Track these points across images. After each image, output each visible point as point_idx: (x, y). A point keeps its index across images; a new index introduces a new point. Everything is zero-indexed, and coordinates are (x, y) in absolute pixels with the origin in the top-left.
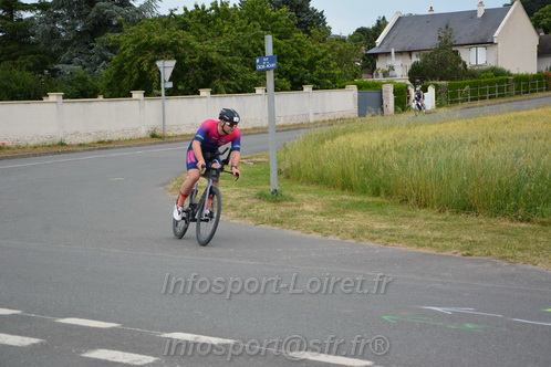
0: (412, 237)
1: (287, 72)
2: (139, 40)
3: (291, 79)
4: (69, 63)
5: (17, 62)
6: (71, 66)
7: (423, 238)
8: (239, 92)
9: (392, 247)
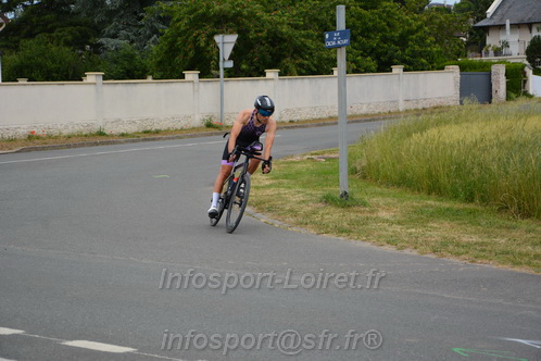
0: (508, 253)
1: (373, 49)
2: (196, 10)
3: (377, 58)
4: (114, 36)
5: (54, 35)
6: (117, 41)
7: (520, 254)
8: (313, 73)
9: (480, 265)
